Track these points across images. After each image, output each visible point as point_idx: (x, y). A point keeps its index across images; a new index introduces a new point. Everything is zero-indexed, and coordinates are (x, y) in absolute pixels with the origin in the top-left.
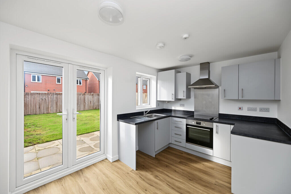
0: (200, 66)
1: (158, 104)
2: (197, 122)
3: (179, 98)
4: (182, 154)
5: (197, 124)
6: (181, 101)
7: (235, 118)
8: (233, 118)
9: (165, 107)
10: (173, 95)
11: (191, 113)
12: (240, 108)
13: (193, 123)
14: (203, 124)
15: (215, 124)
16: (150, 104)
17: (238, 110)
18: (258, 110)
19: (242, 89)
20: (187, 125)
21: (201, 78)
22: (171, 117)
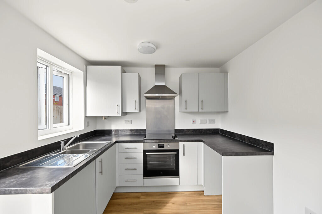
0: (154, 68)
1: (88, 123)
2: (159, 145)
3: (128, 110)
4: (139, 198)
5: (159, 147)
6: (127, 116)
7: (190, 133)
8: (188, 133)
9: (100, 127)
10: (119, 106)
11: (142, 132)
12: (194, 122)
13: (154, 147)
14: (168, 146)
15: (181, 144)
16: (69, 125)
17: (193, 123)
18: (208, 121)
19: (202, 101)
20: (145, 151)
21: (157, 84)
22: (117, 144)
